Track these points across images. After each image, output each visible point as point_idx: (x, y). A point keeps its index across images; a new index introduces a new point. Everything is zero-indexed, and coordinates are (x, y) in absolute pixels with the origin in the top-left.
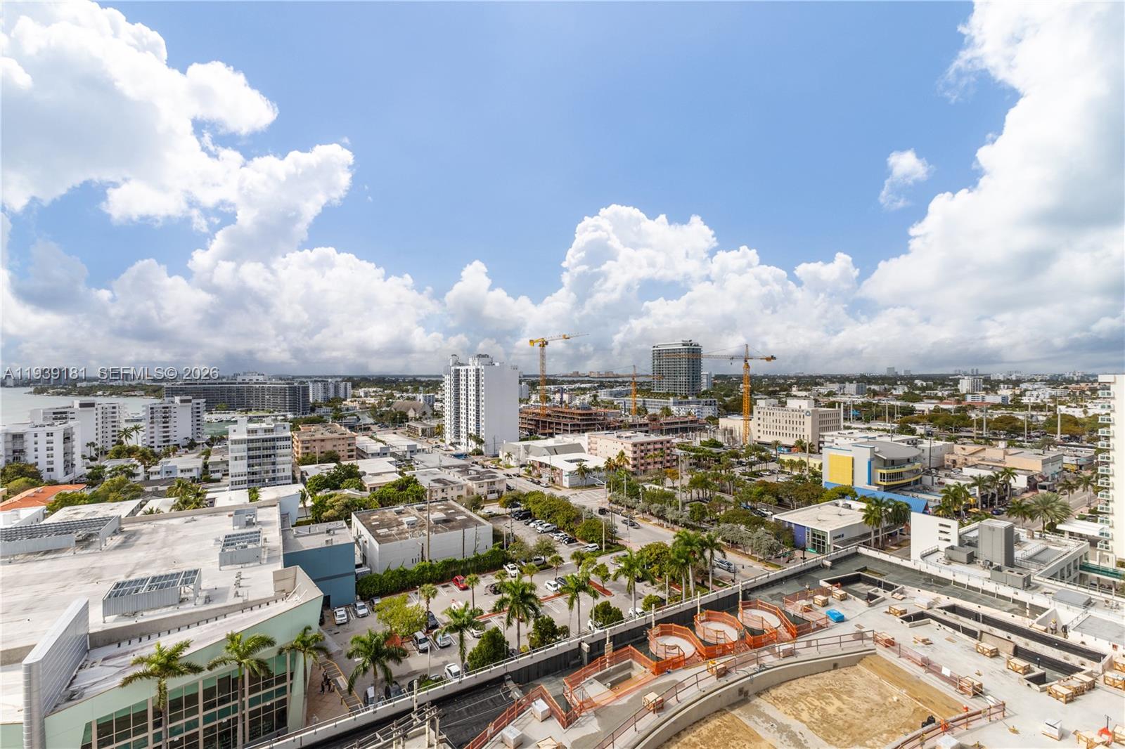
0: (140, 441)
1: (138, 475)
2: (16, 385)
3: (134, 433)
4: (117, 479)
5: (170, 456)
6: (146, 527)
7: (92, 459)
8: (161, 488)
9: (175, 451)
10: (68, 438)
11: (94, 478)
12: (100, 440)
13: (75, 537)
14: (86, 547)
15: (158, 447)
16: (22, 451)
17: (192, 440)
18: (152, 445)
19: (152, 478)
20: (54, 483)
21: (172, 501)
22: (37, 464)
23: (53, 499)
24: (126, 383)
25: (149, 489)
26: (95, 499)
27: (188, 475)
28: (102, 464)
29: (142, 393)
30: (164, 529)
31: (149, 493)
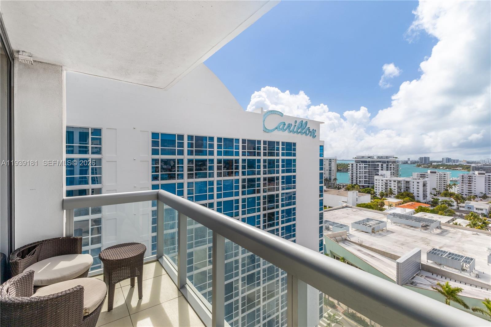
0: (456, 190)
1: (454, 206)
2: (411, 163)
3: (453, 187)
4: (443, 205)
5: (471, 200)
6: (452, 230)
7: (435, 195)
8: (464, 215)
9: (474, 198)
10: (425, 185)
11: (434, 203)
12: (438, 188)
13: (421, 224)
14: (426, 230)
15: (466, 195)
16: (409, 188)
17: (485, 194)
18: (462, 193)
19: (460, 209)
20: (419, 202)
21: (468, 222)
22: (413, 193)
23: (417, 208)
24: (454, 164)
25: (458, 214)
26: (433, 212)
27: (480, 212)
28: (438, 198)
29: (461, 168)
30: (461, 234)
31: (457, 215)
